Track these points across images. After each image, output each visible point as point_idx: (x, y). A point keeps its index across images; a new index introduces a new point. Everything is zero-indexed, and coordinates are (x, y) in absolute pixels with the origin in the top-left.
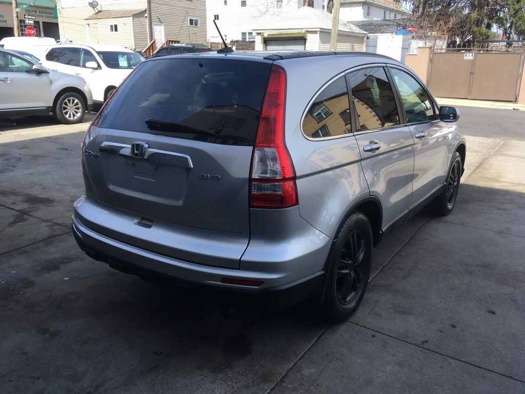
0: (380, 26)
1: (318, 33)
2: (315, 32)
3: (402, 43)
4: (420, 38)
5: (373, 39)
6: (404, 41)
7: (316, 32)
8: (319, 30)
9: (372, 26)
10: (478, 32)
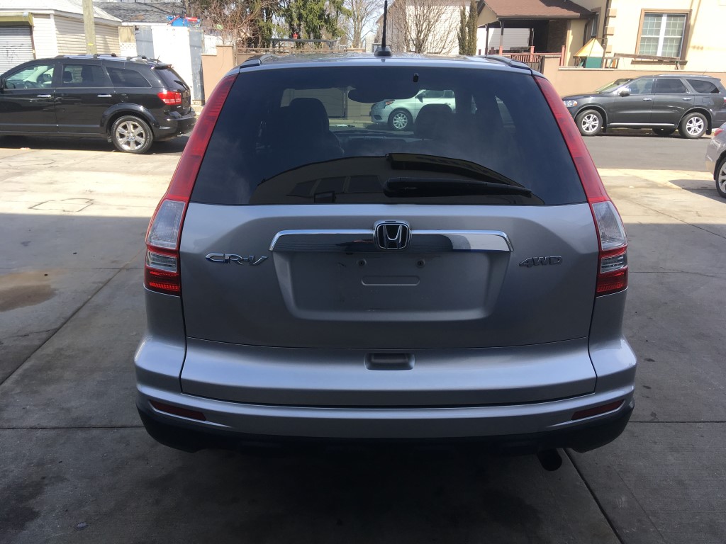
0: (134, 11)
1: (52, 17)
2: (47, 16)
3: (188, 38)
4: (211, 32)
5: (144, 30)
6: (191, 35)
7: (49, 15)
8: (53, 12)
9: (122, 11)
10: (265, 28)
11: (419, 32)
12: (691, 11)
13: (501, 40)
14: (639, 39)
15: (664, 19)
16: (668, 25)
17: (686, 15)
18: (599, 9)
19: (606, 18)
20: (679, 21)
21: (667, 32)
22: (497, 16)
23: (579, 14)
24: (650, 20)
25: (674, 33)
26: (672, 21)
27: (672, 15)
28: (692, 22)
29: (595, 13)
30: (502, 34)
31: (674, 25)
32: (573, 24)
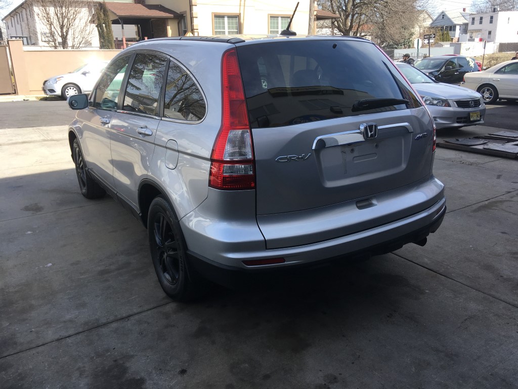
11: (62, 27)
12: (240, 14)
13: (123, 32)
14: (214, 32)
15: (226, 19)
16: (229, 23)
17: (237, 17)
18: (186, 12)
19: (192, 18)
20: (235, 21)
21: (229, 28)
22: (117, 16)
23: (172, 15)
24: (218, 20)
25: (233, 28)
26: (231, 21)
27: (230, 17)
28: (242, 21)
29: (183, 15)
30: (123, 28)
31: (232, 23)
32: (170, 22)
